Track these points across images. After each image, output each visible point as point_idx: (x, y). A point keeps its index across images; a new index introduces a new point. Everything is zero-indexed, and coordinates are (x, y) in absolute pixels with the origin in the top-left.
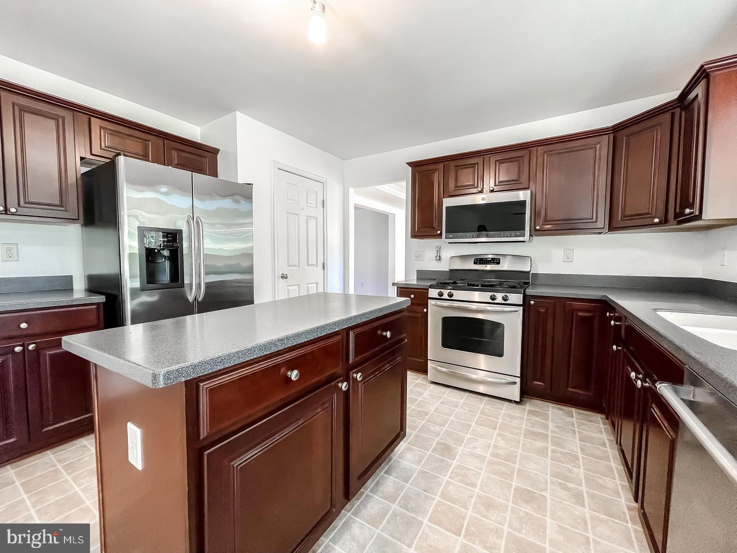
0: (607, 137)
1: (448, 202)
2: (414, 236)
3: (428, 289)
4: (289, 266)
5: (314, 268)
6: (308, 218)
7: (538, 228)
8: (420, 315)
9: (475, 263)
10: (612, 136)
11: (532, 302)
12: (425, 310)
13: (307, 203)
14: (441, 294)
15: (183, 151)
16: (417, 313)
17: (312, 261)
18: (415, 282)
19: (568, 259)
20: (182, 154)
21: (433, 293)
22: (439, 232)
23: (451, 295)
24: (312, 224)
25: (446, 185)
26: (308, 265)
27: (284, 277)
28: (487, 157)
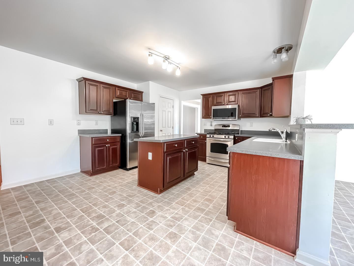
0: (259, 90)
1: (214, 108)
2: (203, 118)
3: (206, 135)
4: (163, 127)
5: (170, 128)
6: (168, 112)
7: (240, 116)
8: (204, 143)
9: (222, 127)
10: (261, 89)
11: (237, 138)
12: (206, 141)
13: (168, 107)
14: (210, 136)
15: (135, 93)
16: (204, 142)
17: (169, 126)
18: (204, 133)
19: (251, 126)
20: (135, 94)
21: (208, 136)
22: (211, 117)
23: (213, 136)
24: (169, 113)
25: (213, 102)
26: (168, 127)
27: (161, 131)
28: (226, 94)
